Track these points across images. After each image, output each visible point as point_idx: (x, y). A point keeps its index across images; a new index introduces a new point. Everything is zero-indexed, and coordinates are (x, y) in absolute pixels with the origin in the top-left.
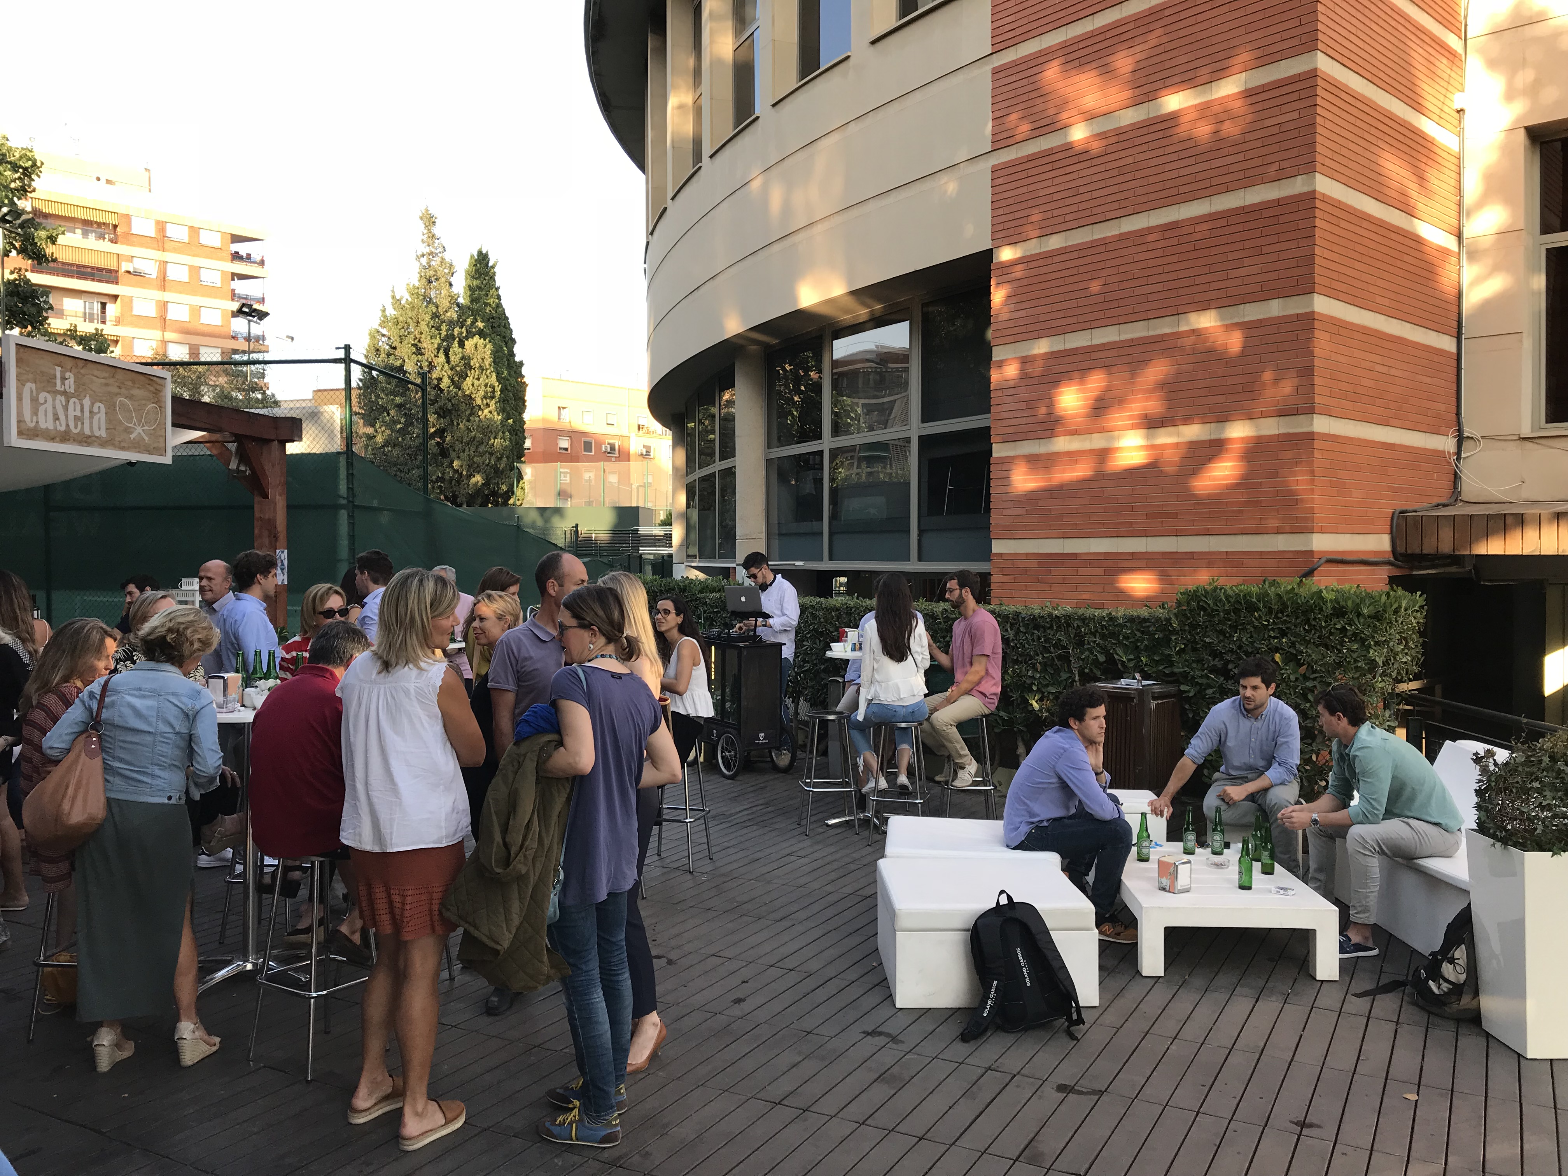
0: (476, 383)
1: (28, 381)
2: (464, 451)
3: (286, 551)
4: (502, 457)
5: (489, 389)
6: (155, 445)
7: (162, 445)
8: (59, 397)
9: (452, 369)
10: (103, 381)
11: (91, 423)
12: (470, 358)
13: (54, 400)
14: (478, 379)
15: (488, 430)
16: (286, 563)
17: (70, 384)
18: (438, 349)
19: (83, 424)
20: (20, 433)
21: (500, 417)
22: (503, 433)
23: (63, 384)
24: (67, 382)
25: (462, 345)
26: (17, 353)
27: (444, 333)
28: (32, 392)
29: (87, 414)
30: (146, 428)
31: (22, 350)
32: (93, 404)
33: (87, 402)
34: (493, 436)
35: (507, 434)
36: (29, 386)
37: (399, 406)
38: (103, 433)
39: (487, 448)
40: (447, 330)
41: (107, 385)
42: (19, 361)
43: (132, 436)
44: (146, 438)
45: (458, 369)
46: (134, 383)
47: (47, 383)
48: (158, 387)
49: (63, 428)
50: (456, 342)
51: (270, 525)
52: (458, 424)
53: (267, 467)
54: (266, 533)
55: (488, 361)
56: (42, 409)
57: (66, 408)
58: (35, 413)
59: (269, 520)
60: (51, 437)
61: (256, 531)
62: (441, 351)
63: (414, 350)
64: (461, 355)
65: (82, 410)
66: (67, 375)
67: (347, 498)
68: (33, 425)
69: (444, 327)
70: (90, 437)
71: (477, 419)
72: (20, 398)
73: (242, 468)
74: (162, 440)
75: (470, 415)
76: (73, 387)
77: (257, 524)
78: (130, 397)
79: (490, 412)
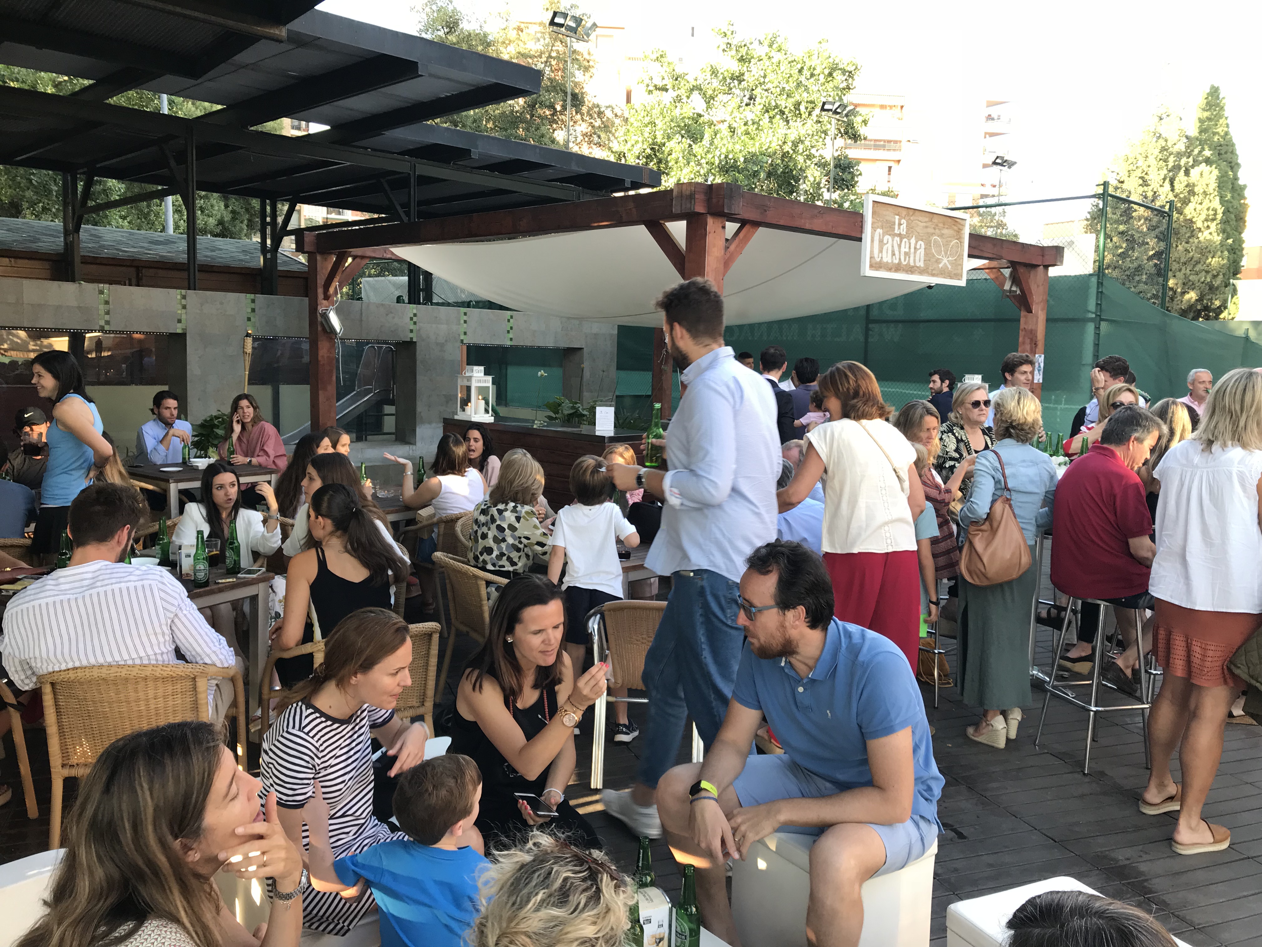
0: (1199, 207)
1: (878, 227)
2: (1180, 270)
3: (1042, 356)
4: (1218, 275)
5: (1211, 212)
6: (955, 272)
7: (959, 272)
8: (896, 238)
9: (1175, 197)
10: (925, 224)
11: (915, 257)
12: (1194, 185)
13: (893, 241)
14: (1201, 204)
15: (1206, 250)
16: (1042, 365)
17: (903, 229)
18: (1164, 179)
19: (909, 257)
20: (871, 266)
21: (1220, 238)
22: (1222, 252)
23: (899, 228)
24: (902, 227)
25: (1187, 173)
26: (872, 208)
27: (1171, 164)
28: (880, 235)
29: (912, 250)
30: (950, 259)
31: (875, 205)
32: (917, 242)
33: (913, 241)
34: (1211, 255)
35: (1226, 253)
36: (879, 231)
38: (921, 264)
39: (1205, 266)
40: (1175, 161)
41: (926, 227)
42: (873, 213)
43: (940, 266)
44: (950, 267)
45: (1182, 196)
46: (943, 224)
47: (889, 228)
48: (961, 227)
49: (897, 261)
50: (1182, 172)
51: (1032, 335)
52: (1177, 246)
53: (1033, 287)
54: (1028, 341)
55: (1213, 185)
56: (885, 247)
57: (900, 246)
58: (881, 251)
59: (1032, 330)
60: (889, 269)
61: (1021, 339)
62: (1167, 180)
64: (1186, 183)
65: (910, 248)
66: (902, 221)
67: (1095, 313)
68: (878, 260)
69: (1172, 159)
70: (913, 267)
71: (1196, 241)
72: (872, 241)
73: (1014, 289)
74: (960, 267)
75: (1189, 237)
76: (905, 230)
77: (1022, 333)
78: (941, 236)
79: (1211, 233)
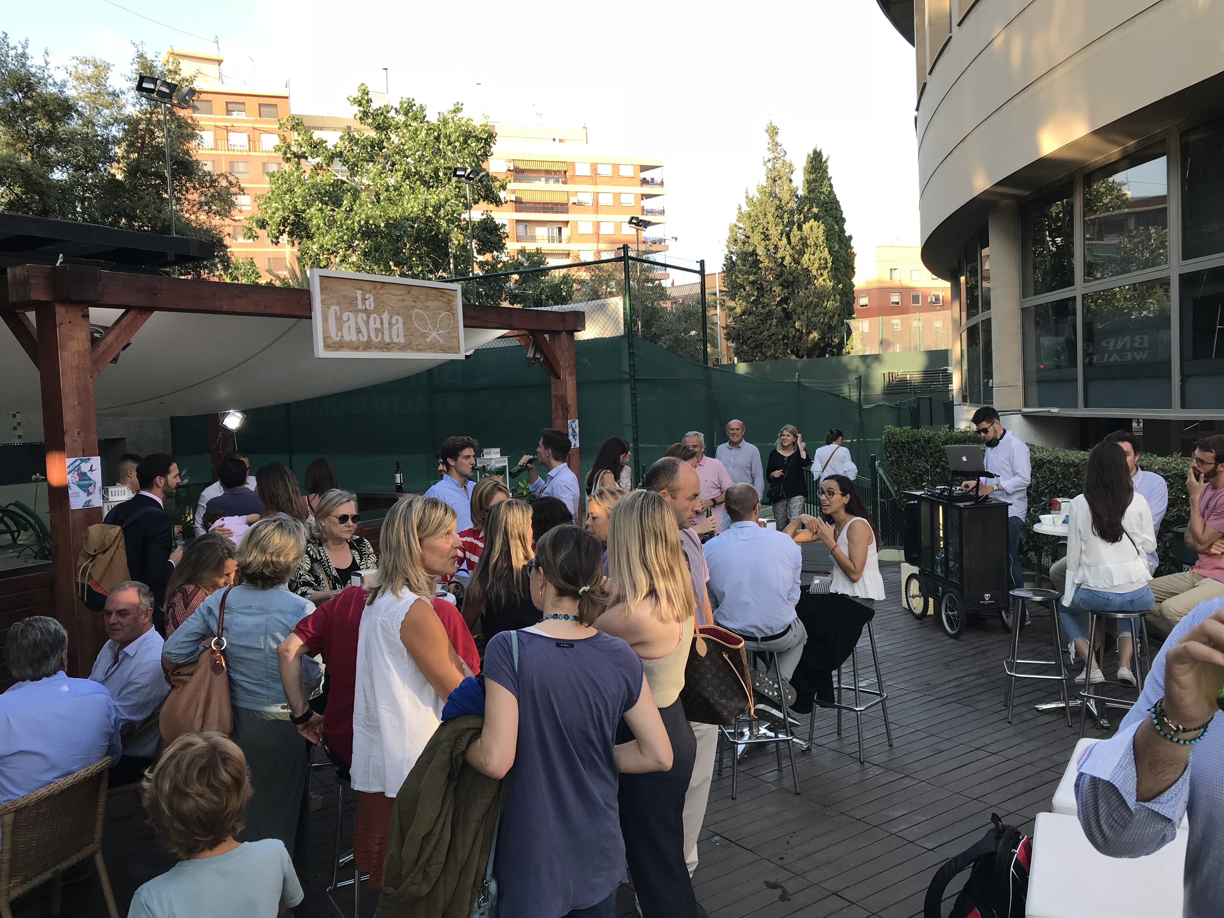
0: (812, 257)
1: (332, 304)
2: (803, 314)
3: (577, 421)
4: (834, 316)
5: (823, 262)
6: (450, 345)
7: (455, 344)
8: (360, 314)
9: (792, 249)
10: (400, 298)
11: (390, 333)
12: (806, 238)
13: (356, 317)
14: (814, 254)
15: (822, 295)
16: (577, 430)
17: (370, 303)
18: (782, 234)
19: (383, 334)
20: (327, 346)
21: (832, 284)
22: (835, 296)
23: (364, 303)
24: (367, 302)
25: (800, 228)
26: (320, 284)
27: (786, 221)
28: (336, 313)
29: (386, 326)
30: (441, 332)
31: (326, 280)
32: (391, 317)
33: (386, 316)
34: (826, 299)
35: (838, 296)
36: (334, 308)
37: (753, 283)
38: (402, 340)
39: (822, 310)
40: (788, 218)
41: (403, 300)
42: (322, 289)
43: (428, 340)
44: (441, 341)
45: (798, 248)
46: (427, 296)
47: (350, 304)
48: (450, 298)
49: (365, 339)
50: (795, 227)
51: (563, 400)
52: (798, 292)
53: (559, 354)
54: (560, 407)
55: (822, 238)
56: (345, 326)
57: (367, 323)
58: (340, 329)
59: (562, 396)
60: (355, 348)
61: (553, 406)
62: (784, 235)
63: (763, 237)
64: (799, 236)
65: (382, 323)
66: (367, 296)
67: (629, 374)
68: (338, 339)
69: (786, 216)
70: (389, 344)
71: (813, 287)
72: (325, 319)
73: (538, 356)
74: (455, 340)
75: (808, 284)
76: (372, 305)
77: (554, 400)
78: (426, 308)
79: (824, 280)
